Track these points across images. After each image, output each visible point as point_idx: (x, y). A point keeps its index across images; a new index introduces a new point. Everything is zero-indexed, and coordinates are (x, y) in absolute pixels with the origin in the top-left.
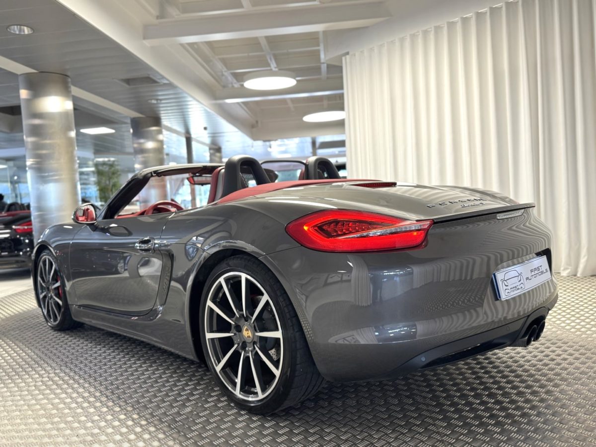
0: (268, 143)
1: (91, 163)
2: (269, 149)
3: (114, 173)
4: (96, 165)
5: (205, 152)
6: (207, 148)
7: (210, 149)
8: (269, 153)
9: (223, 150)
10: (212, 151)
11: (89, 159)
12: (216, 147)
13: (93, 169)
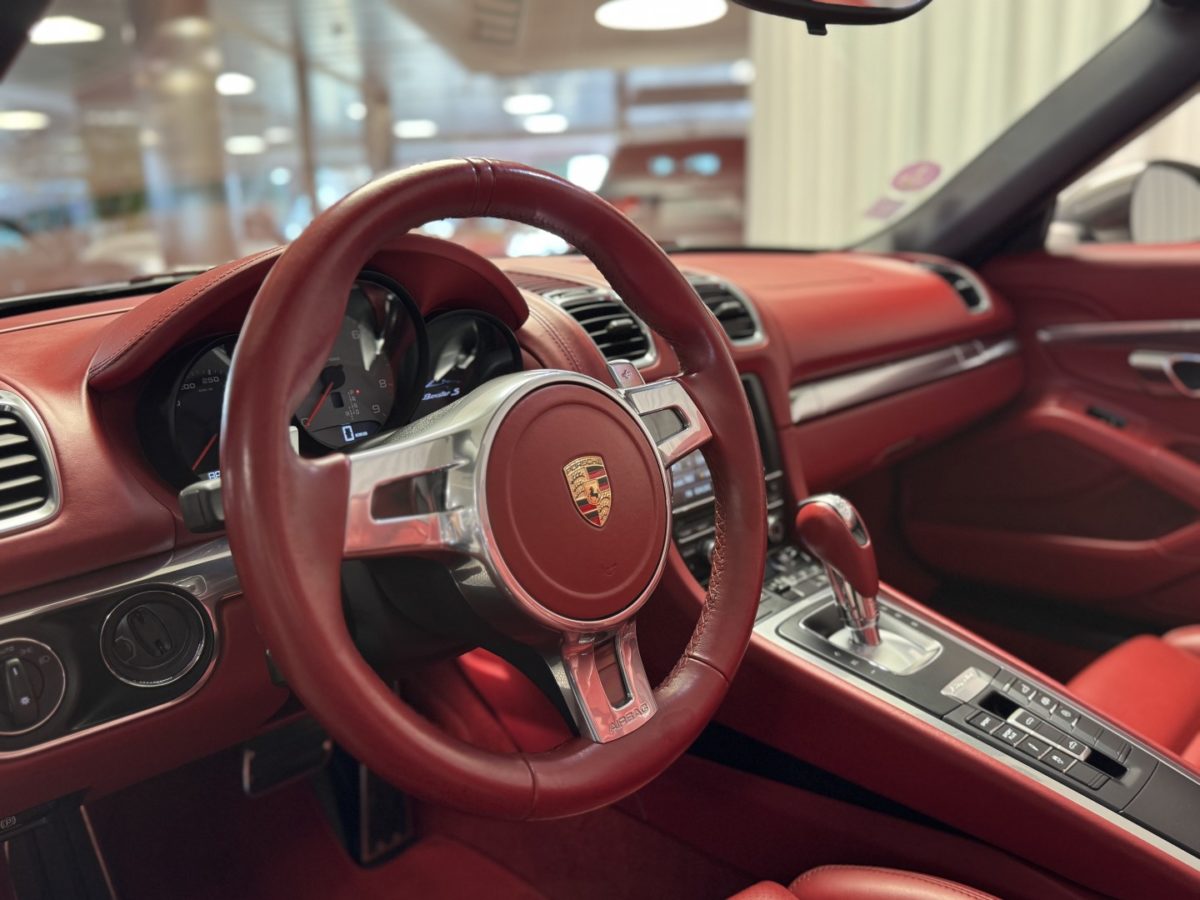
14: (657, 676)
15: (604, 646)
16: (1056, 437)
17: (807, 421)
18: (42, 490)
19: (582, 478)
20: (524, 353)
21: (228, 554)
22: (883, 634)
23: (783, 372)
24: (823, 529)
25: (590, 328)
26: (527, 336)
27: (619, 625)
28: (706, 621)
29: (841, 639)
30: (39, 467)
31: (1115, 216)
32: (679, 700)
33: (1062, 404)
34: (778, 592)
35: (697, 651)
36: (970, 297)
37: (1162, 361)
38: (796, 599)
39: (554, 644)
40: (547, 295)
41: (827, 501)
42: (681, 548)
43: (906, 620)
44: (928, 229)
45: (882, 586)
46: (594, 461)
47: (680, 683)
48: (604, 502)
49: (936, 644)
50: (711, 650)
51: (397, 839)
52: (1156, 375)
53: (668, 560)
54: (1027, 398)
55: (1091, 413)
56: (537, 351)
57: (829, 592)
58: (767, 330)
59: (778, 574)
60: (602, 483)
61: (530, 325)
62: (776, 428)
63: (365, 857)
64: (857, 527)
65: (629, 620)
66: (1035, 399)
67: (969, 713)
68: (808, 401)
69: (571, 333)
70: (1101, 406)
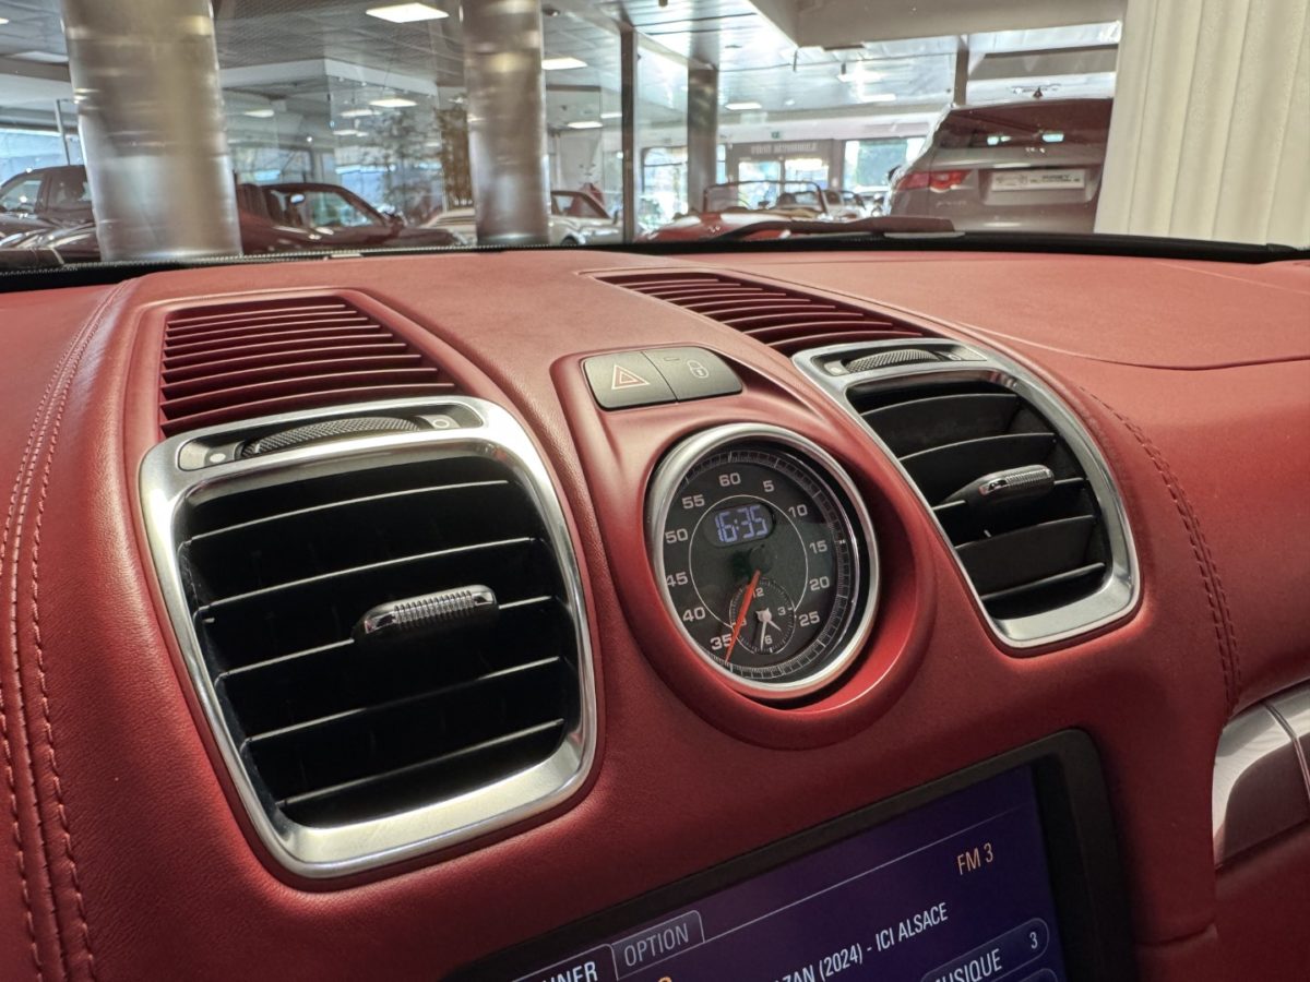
7: (690, 73)
10: (694, 81)
12: (707, 68)
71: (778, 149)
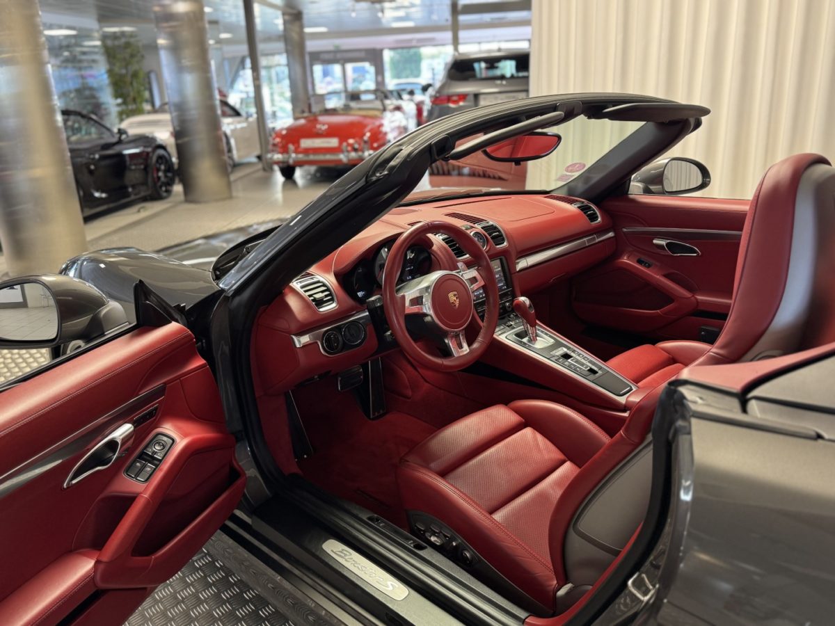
0: (378, 6)
1: (96, 35)
2: (380, 14)
3: (132, 56)
4: (105, 37)
5: (277, 18)
6: (279, 13)
7: (284, 14)
8: (378, 20)
9: (305, 17)
10: (287, 17)
11: (91, 30)
12: (295, 12)
13: (98, 43)
14: (469, 345)
15: (457, 336)
16: (625, 270)
17: (521, 270)
18: (332, 300)
19: (452, 297)
20: (432, 256)
21: (367, 313)
22: (538, 338)
23: (513, 254)
24: (520, 307)
25: (450, 247)
26: (433, 251)
27: (460, 331)
28: (482, 331)
29: (525, 340)
30: (330, 295)
31: (658, 178)
32: (475, 349)
33: (628, 259)
34: (508, 326)
35: (480, 339)
36: (593, 217)
37: (663, 242)
38: (514, 328)
39: (445, 334)
40: (437, 236)
41: (522, 299)
42: (478, 313)
43: (546, 334)
44: (581, 187)
45: (538, 322)
46: (455, 293)
47: (475, 345)
48: (457, 303)
49: (553, 341)
50: (484, 338)
51: (381, 412)
52: (661, 247)
53: (473, 315)
54: (617, 254)
55: (639, 262)
56: (435, 255)
57: (522, 327)
58: (508, 242)
59: (509, 321)
60: (457, 298)
61: (434, 248)
62: (511, 274)
63: (371, 417)
64: (530, 306)
65: (463, 330)
66: (620, 255)
67: (556, 358)
68: (523, 264)
69: (445, 249)
70: (643, 258)
71: (339, 56)
